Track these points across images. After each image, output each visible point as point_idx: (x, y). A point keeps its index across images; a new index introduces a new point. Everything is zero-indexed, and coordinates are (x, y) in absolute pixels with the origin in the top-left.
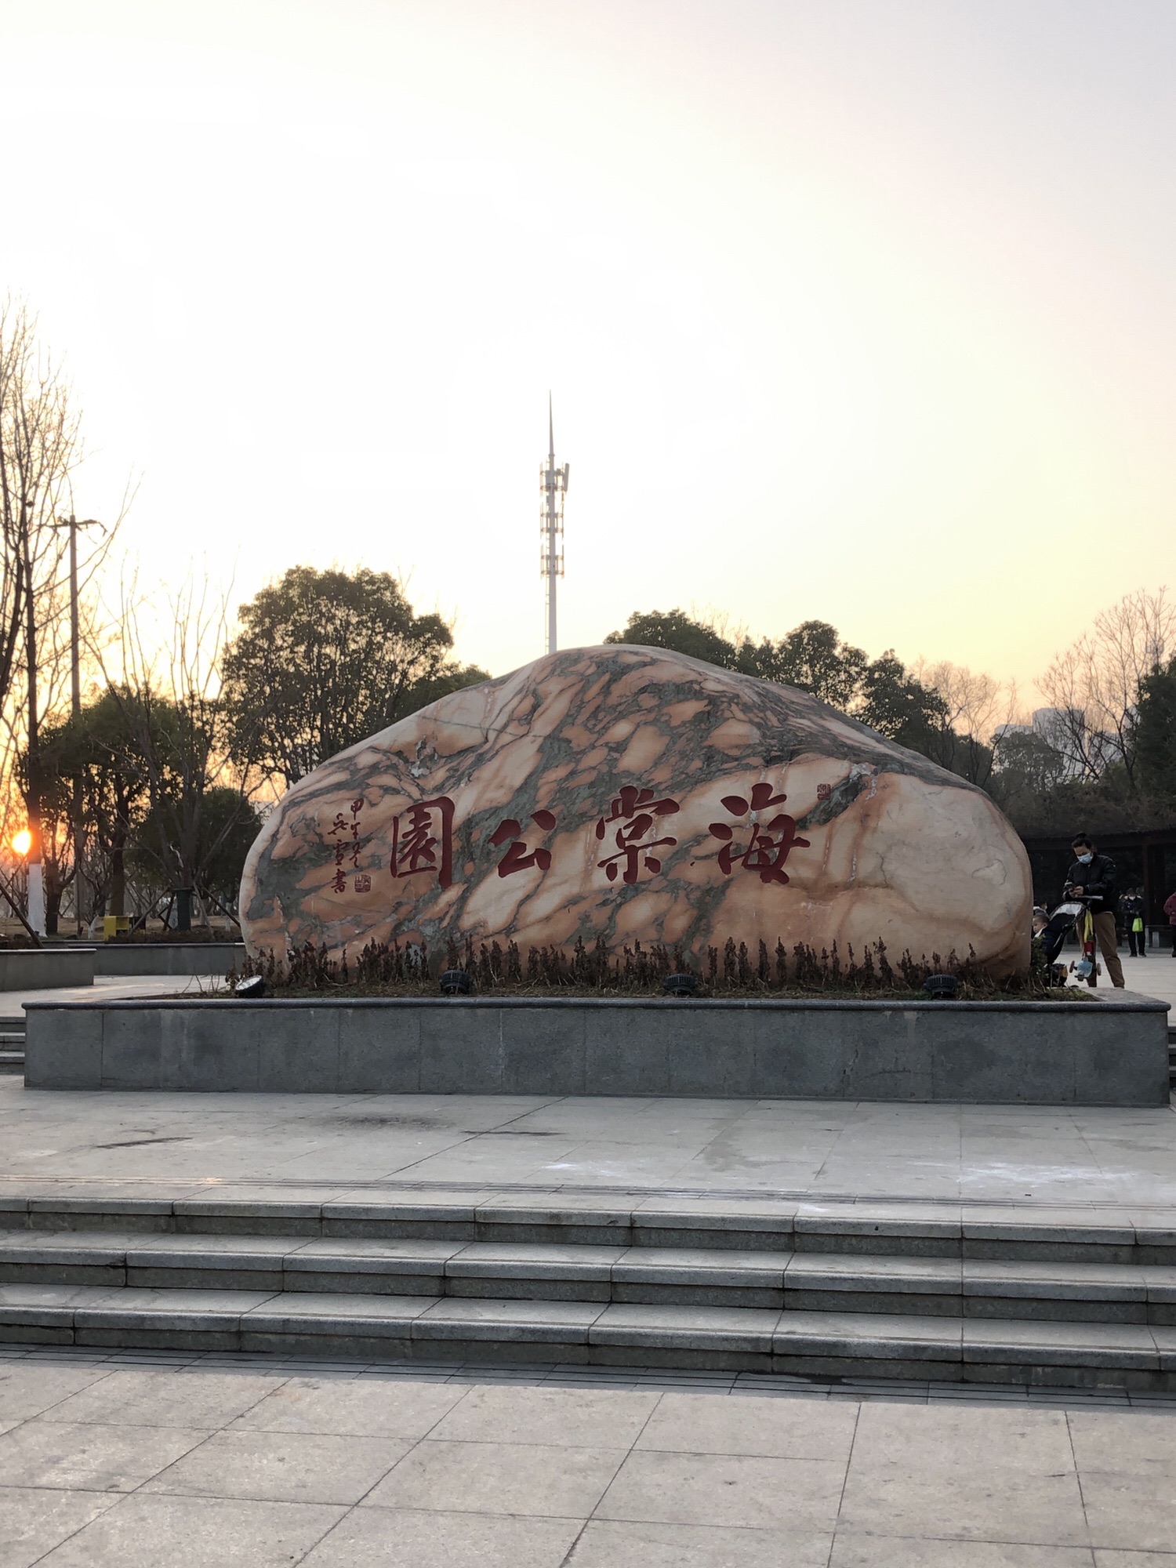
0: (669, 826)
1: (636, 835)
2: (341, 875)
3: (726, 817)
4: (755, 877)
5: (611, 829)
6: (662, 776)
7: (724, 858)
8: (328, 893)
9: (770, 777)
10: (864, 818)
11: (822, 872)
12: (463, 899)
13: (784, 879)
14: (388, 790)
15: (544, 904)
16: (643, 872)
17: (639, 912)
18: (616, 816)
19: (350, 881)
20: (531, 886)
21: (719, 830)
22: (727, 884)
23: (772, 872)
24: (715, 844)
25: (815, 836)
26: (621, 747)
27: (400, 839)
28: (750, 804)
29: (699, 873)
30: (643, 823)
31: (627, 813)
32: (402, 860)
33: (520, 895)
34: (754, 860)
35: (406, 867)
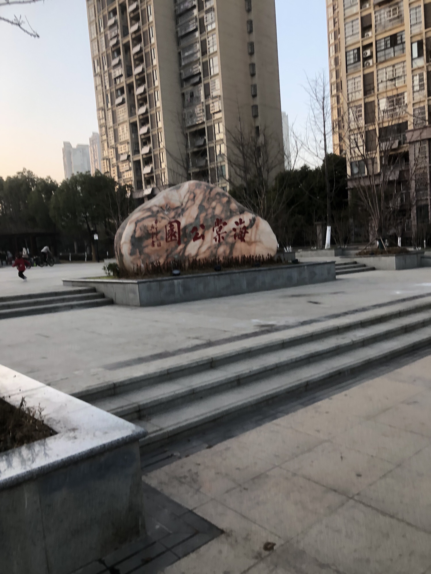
0: (225, 229)
1: (220, 231)
2: (153, 242)
3: (235, 226)
4: (240, 241)
5: (215, 229)
6: (223, 216)
7: (235, 236)
8: (150, 247)
9: (241, 217)
10: (257, 227)
11: (251, 239)
12: (185, 248)
13: (244, 241)
14: (162, 218)
15: (204, 249)
16: (221, 240)
17: (221, 250)
18: (216, 226)
19: (156, 244)
20: (200, 244)
21: (234, 230)
22: (235, 242)
23: (242, 239)
24: (233, 233)
25: (249, 231)
26: (214, 208)
27: (167, 232)
28: (239, 223)
29: (231, 240)
30: (221, 228)
31: (218, 225)
32: (169, 237)
33: (198, 246)
34: (240, 236)
35: (170, 239)
